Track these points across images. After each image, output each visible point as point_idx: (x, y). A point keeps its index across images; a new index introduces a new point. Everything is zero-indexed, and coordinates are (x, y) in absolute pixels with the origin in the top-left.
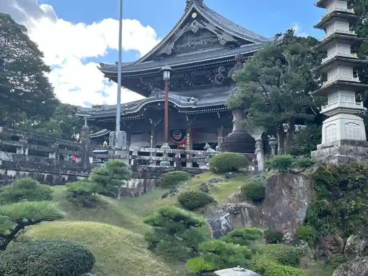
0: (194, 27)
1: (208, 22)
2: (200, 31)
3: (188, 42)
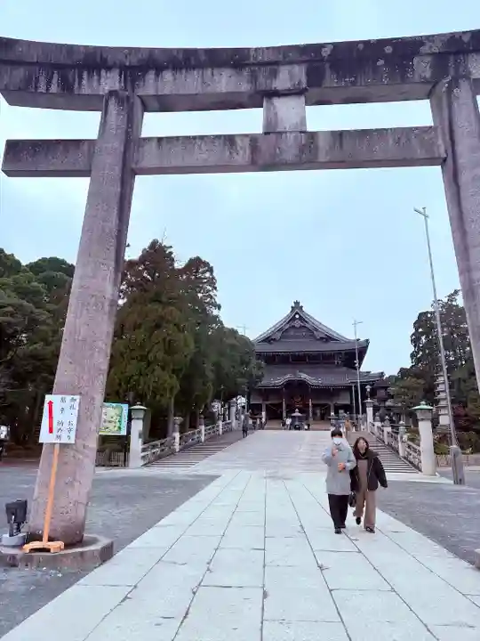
0: (297, 324)
1: (307, 322)
2: (301, 327)
3: (292, 333)
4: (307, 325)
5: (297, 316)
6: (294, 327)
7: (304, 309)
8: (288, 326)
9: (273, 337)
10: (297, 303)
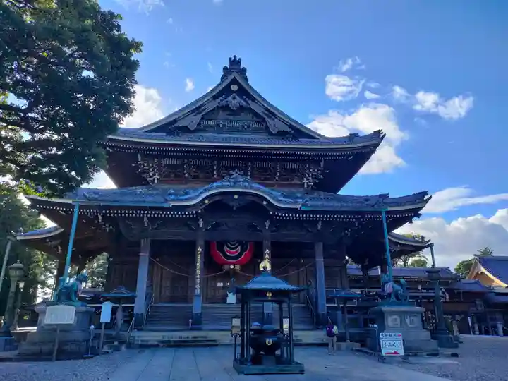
0: (234, 101)
1: (254, 100)
2: (242, 109)
3: (222, 119)
4: (253, 106)
5: (234, 87)
6: (226, 108)
7: (248, 75)
8: (215, 104)
9: (180, 124)
10: (235, 62)
